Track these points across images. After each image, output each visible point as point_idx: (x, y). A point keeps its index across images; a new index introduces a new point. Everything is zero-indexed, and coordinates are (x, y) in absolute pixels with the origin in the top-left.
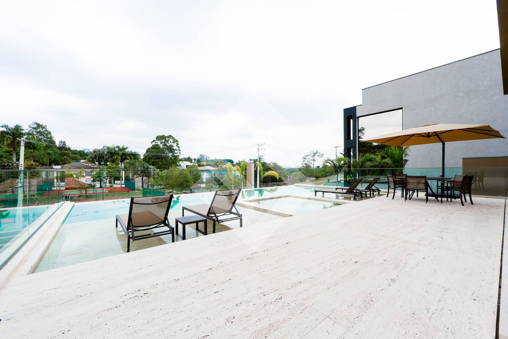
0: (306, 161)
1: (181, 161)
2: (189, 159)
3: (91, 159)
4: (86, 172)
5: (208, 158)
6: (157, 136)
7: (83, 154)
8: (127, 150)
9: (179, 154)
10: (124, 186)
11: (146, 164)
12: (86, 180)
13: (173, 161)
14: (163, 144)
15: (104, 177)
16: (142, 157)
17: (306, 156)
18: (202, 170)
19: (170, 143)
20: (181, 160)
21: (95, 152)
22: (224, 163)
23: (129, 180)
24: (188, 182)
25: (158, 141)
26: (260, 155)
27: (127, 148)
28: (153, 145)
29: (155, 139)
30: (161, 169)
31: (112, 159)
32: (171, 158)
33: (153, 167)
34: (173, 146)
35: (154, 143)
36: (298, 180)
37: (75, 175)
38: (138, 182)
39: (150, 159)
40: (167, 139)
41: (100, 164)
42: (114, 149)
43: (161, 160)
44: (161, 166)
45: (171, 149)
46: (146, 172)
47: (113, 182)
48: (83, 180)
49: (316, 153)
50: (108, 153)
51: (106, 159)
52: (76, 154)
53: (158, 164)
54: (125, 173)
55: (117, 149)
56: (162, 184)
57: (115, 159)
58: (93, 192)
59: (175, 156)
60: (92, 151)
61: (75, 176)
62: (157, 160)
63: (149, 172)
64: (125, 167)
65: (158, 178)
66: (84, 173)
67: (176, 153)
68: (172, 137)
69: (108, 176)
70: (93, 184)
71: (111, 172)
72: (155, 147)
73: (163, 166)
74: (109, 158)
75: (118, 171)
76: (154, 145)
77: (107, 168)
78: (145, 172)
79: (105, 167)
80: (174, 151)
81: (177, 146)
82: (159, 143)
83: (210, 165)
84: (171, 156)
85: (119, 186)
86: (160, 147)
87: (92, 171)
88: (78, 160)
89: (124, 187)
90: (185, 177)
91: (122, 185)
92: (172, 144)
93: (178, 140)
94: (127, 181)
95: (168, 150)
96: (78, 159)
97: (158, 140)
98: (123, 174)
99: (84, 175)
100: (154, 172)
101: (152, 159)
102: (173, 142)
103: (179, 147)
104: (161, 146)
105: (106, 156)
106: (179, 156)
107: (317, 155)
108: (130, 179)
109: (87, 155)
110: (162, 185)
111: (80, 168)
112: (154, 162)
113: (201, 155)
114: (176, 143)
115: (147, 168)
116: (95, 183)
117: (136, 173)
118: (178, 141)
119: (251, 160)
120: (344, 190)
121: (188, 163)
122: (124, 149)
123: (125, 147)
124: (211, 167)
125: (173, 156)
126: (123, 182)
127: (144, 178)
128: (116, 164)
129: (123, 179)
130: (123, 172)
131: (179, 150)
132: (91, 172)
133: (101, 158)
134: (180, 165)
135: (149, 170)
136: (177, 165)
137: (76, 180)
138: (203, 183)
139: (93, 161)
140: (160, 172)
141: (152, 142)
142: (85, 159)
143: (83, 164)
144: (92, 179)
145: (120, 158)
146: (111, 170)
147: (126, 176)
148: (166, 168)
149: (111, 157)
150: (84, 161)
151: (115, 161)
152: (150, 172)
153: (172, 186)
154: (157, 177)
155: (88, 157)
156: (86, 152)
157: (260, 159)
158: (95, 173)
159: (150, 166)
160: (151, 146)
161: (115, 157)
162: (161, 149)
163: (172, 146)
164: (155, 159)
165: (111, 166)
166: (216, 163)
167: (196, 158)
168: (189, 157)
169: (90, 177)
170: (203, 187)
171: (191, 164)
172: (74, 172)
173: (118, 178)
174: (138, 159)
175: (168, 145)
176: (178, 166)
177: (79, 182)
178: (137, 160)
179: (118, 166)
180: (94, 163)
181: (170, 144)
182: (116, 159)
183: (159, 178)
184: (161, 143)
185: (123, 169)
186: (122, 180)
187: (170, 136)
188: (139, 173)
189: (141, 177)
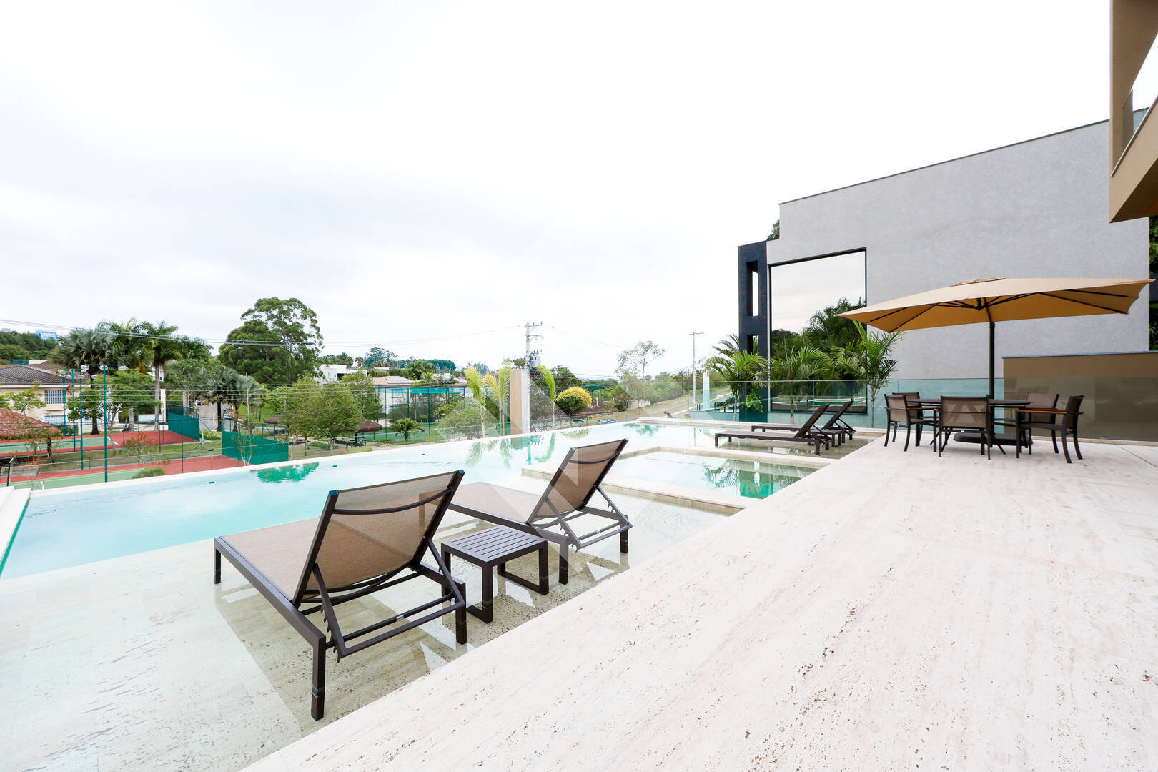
0: (627, 363)
1: (323, 363)
2: (344, 360)
3: (62, 357)
4: (47, 391)
5: (391, 358)
6: (260, 301)
7: (37, 343)
8: (173, 335)
9: (317, 346)
10: (166, 428)
11: (231, 370)
12: (50, 413)
13: (301, 363)
14: (275, 320)
15: (106, 407)
16: (215, 352)
17: (626, 352)
18: (380, 387)
19: (295, 317)
20: (326, 361)
21: (75, 337)
22: (433, 368)
23: (181, 412)
24: (350, 416)
25: (261, 313)
26: (531, 350)
27: (174, 329)
28: (246, 323)
29: (253, 308)
30: (270, 383)
31: (128, 357)
32: (297, 357)
33: (250, 377)
34: (302, 326)
35: (249, 318)
36: (615, 406)
37: (14, 399)
38: (207, 416)
39: (238, 357)
40: (285, 308)
41: (93, 370)
42: (134, 331)
43: (271, 359)
44: (271, 377)
45: (295, 333)
46: (230, 392)
47: (132, 419)
48: (38, 414)
49: (650, 346)
50: (117, 340)
51: (111, 356)
52: (14, 343)
53: (262, 370)
54: (168, 393)
55: (144, 332)
56: (279, 421)
57: (138, 358)
58: (71, 446)
59: (309, 351)
60: (66, 333)
61: (12, 403)
62: (260, 361)
63: (237, 392)
64: (166, 379)
65: (262, 406)
66: (40, 395)
67: (310, 344)
68: (299, 302)
69: (119, 403)
70: (70, 423)
71: (127, 393)
72: (253, 329)
73: (276, 376)
74: (119, 355)
75: (147, 388)
76: (250, 323)
77: (116, 381)
78: (225, 393)
79: (109, 379)
80: (306, 339)
81: (314, 326)
82: (263, 316)
83: (398, 374)
84: (297, 352)
85: (152, 428)
86: (267, 329)
87: (68, 388)
88: (22, 360)
89: (166, 431)
90: (339, 404)
91: (161, 426)
92: (300, 321)
93: (314, 311)
94: (174, 417)
95: (288, 335)
96: (20, 356)
97: (261, 310)
98: (162, 396)
99: (42, 399)
100: (250, 392)
101: (246, 358)
102: (302, 317)
103: (318, 329)
104: (270, 325)
105: (109, 348)
106: (318, 350)
107: (650, 351)
108: (185, 409)
109: (49, 345)
110: (276, 423)
111: (29, 381)
112: (251, 365)
113: (373, 350)
114: (309, 319)
115: (232, 380)
116: (78, 421)
117: (200, 393)
118: (314, 315)
119: (508, 360)
120: (766, 430)
121: (342, 369)
122: (164, 331)
123: (168, 325)
124: (404, 379)
125: (302, 349)
126: (162, 418)
127: (224, 407)
128: (141, 372)
129: (163, 409)
130: (163, 392)
131: (319, 336)
132: (64, 392)
133: (95, 354)
134: (321, 374)
135: (238, 385)
136: (313, 372)
137: (16, 414)
138: (384, 416)
139: (70, 363)
140: (266, 390)
141: (243, 315)
142: (41, 357)
143: (38, 369)
144: (68, 412)
145: (152, 354)
146: (126, 387)
147: (171, 402)
148: (284, 381)
149: (126, 352)
150: (40, 362)
151: (138, 361)
152: (241, 392)
153: (304, 426)
154: (260, 402)
155: (54, 352)
156: (44, 337)
157: (531, 358)
158: (77, 394)
159: (240, 376)
160: (240, 324)
161: (138, 352)
162: (270, 332)
163: (297, 326)
164: (252, 359)
165: (126, 374)
166: (415, 370)
167: (363, 357)
168: (344, 355)
169: (60, 406)
170: (386, 428)
171: (351, 371)
172: (8, 392)
173: (148, 409)
174: (205, 357)
175: (289, 323)
176: (315, 375)
177: (28, 422)
178: (202, 361)
179: (147, 376)
180: (73, 366)
181: (294, 320)
182: (142, 357)
183: (266, 405)
184: (269, 318)
185: (161, 383)
186: (160, 412)
187: (294, 302)
188: (210, 393)
189: (216, 405)
